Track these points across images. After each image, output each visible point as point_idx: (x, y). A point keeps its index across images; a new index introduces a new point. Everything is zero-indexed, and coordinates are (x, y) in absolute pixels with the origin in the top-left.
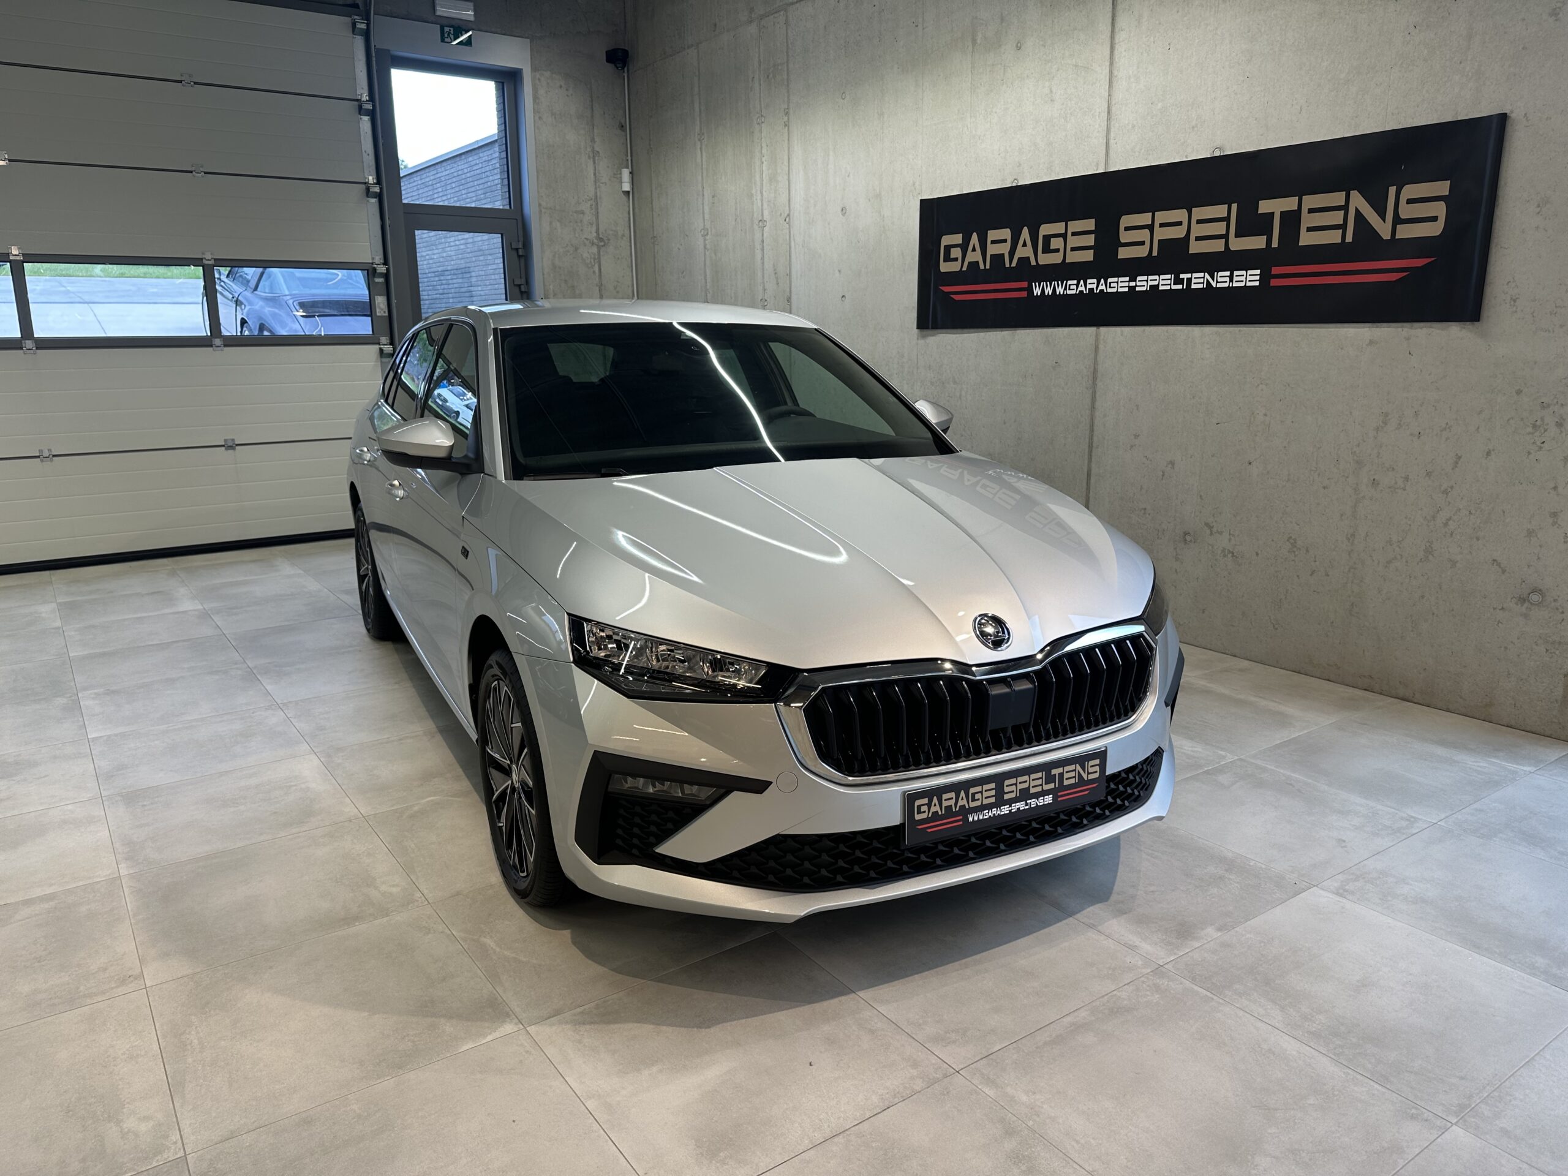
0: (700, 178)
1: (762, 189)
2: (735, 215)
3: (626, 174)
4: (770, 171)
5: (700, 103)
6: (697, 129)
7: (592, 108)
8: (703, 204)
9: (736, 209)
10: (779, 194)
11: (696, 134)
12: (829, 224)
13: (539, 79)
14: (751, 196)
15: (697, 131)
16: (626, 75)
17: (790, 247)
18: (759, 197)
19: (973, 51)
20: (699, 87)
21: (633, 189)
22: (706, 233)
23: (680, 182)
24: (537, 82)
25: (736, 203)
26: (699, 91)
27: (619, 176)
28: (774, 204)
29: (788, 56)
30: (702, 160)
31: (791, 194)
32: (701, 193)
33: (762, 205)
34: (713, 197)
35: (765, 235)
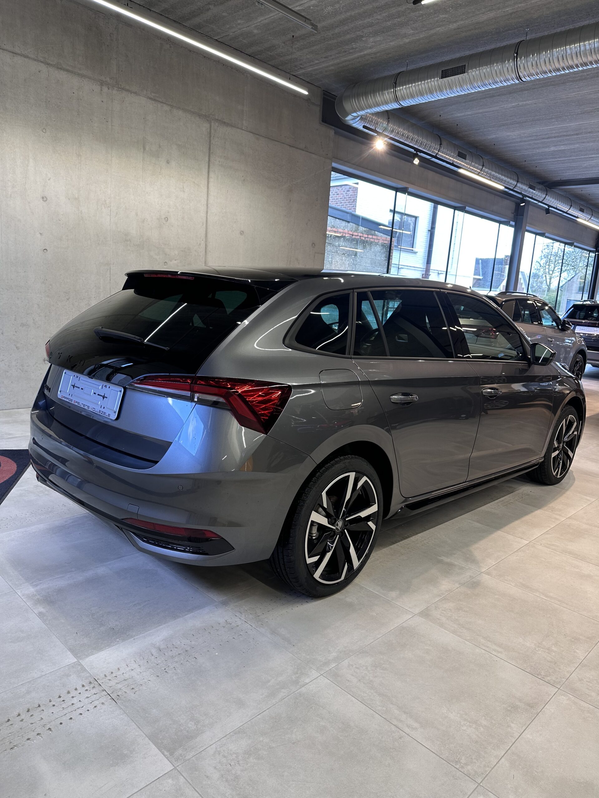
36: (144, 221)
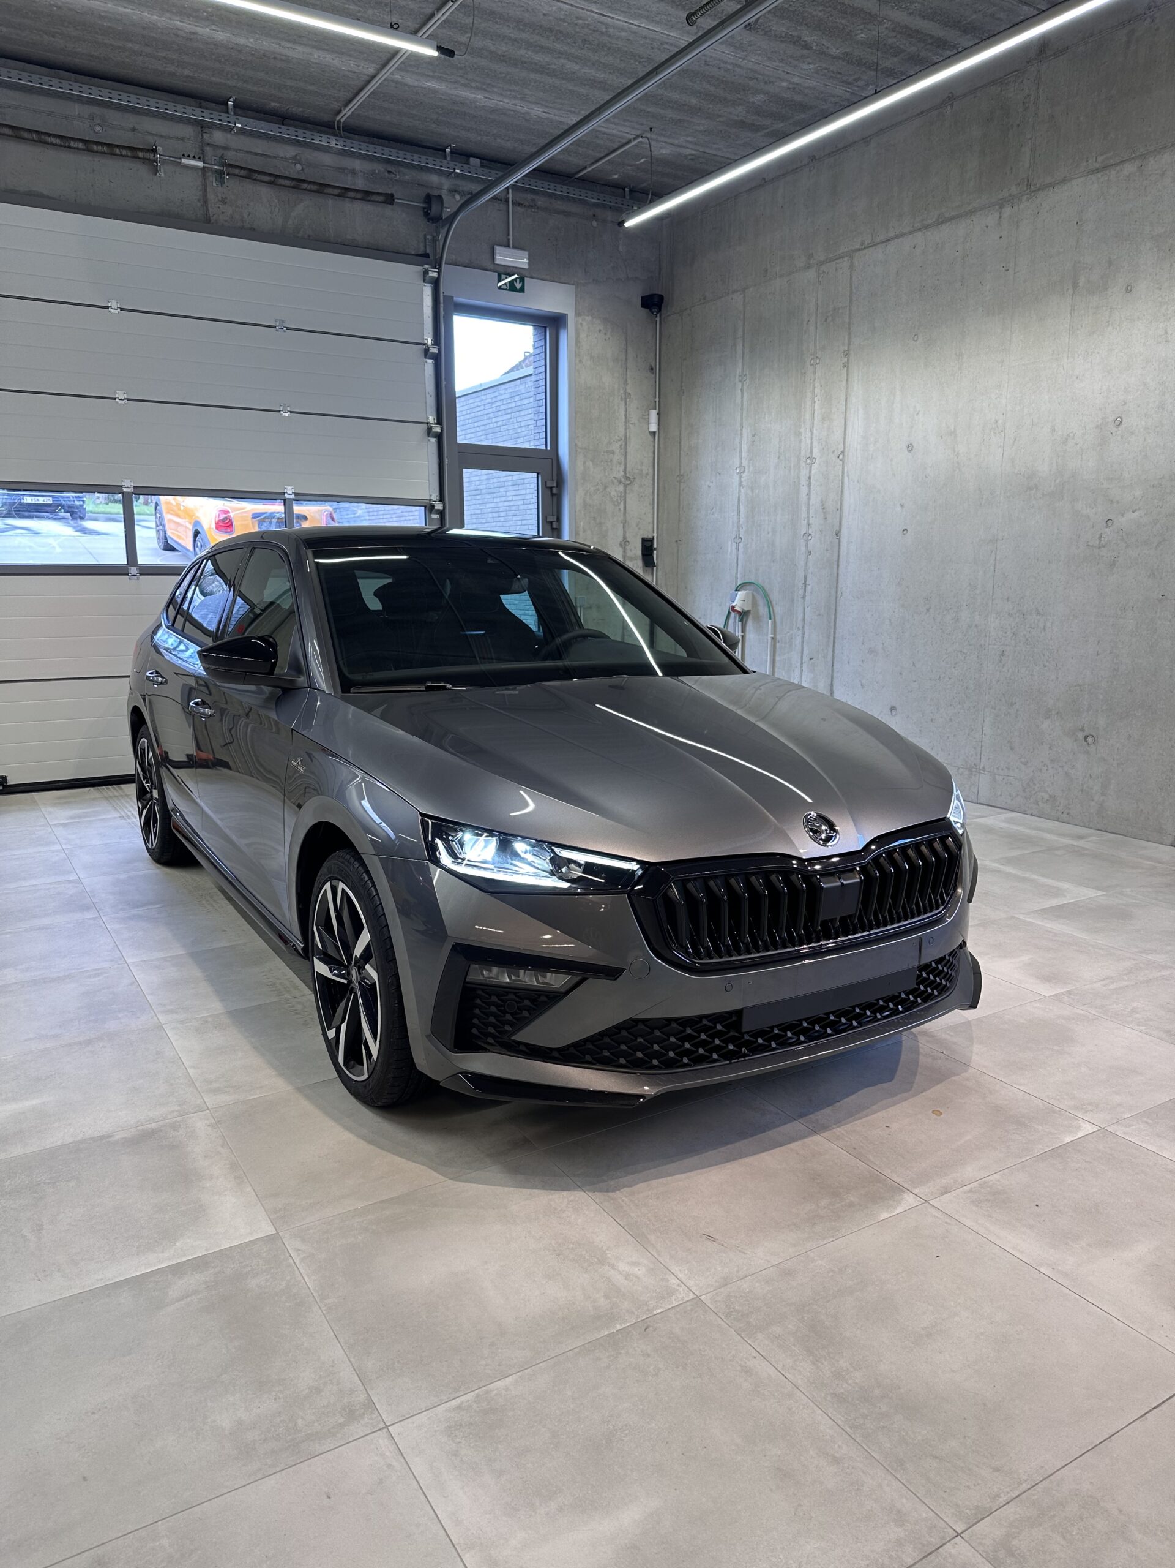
0: (739, 417)
1: (813, 427)
2: (779, 452)
3: (654, 414)
4: (824, 410)
5: (743, 345)
6: (739, 371)
7: (626, 351)
8: (741, 443)
9: (780, 447)
10: (833, 432)
11: (737, 377)
12: (891, 460)
13: (581, 324)
14: (798, 434)
15: (738, 373)
16: (658, 319)
17: (843, 483)
18: (809, 434)
19: (1074, 293)
20: (743, 331)
21: (659, 429)
22: (742, 471)
23: (715, 422)
24: (579, 326)
25: (780, 441)
26: (744, 334)
27: (646, 417)
28: (826, 442)
29: (851, 300)
30: (742, 401)
31: (847, 432)
32: (739, 433)
33: (812, 443)
34: (754, 436)
35: (813, 472)
36: (1067, 439)
